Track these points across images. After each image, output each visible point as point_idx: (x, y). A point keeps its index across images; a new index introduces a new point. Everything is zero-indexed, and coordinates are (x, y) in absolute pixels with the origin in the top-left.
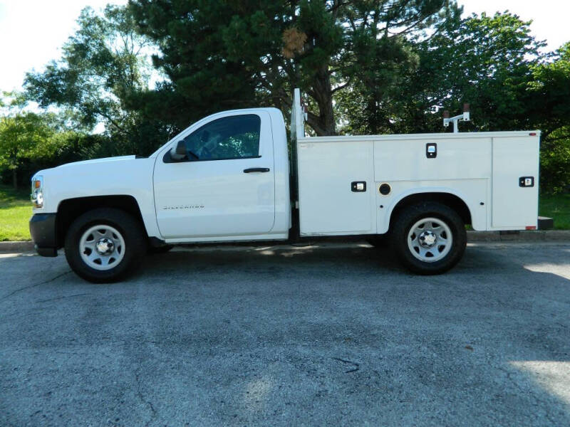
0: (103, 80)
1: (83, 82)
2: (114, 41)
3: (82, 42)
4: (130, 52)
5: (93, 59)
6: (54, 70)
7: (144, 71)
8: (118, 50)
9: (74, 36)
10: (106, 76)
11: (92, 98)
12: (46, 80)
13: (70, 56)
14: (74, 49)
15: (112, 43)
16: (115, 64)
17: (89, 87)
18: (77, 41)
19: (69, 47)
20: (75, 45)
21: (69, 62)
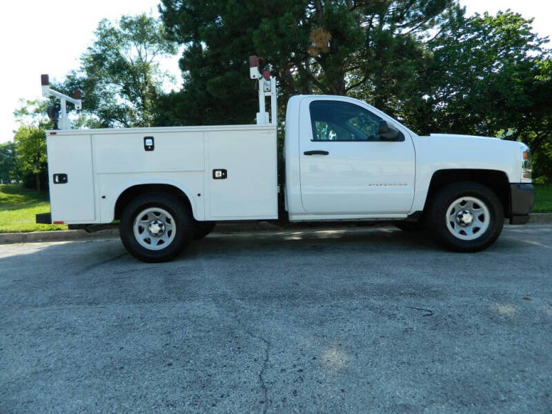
0: (119, 88)
1: (101, 90)
2: (129, 51)
3: (100, 52)
4: (144, 60)
5: (111, 68)
6: (73, 79)
7: (156, 78)
8: (132, 59)
9: (92, 47)
10: (122, 84)
11: (108, 105)
12: (66, 89)
13: (88, 66)
14: (92, 59)
15: (126, 53)
16: (130, 73)
17: (105, 94)
18: (95, 51)
19: (86, 57)
20: (93, 55)
21: (87, 71)
